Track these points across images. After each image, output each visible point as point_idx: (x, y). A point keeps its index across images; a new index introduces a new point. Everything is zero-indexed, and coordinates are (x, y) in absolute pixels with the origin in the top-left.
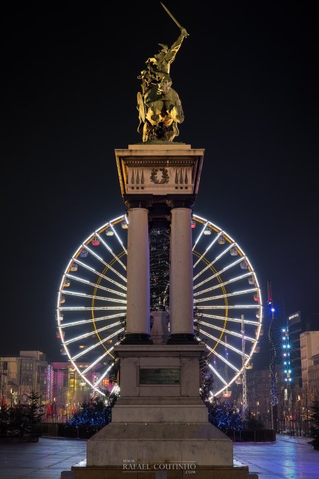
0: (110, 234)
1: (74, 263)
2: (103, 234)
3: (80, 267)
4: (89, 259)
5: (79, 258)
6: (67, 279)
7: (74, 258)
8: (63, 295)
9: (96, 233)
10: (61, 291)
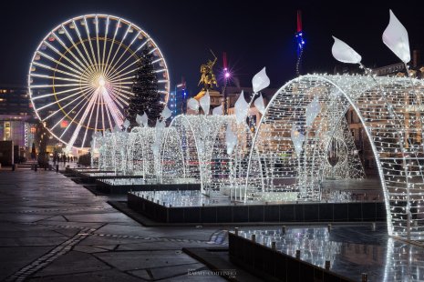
0: (61, 32)
1: (38, 54)
2: (57, 32)
3: (42, 57)
4: (48, 51)
5: (40, 50)
6: (34, 65)
7: (37, 51)
8: (32, 77)
9: (52, 32)
10: (30, 75)
